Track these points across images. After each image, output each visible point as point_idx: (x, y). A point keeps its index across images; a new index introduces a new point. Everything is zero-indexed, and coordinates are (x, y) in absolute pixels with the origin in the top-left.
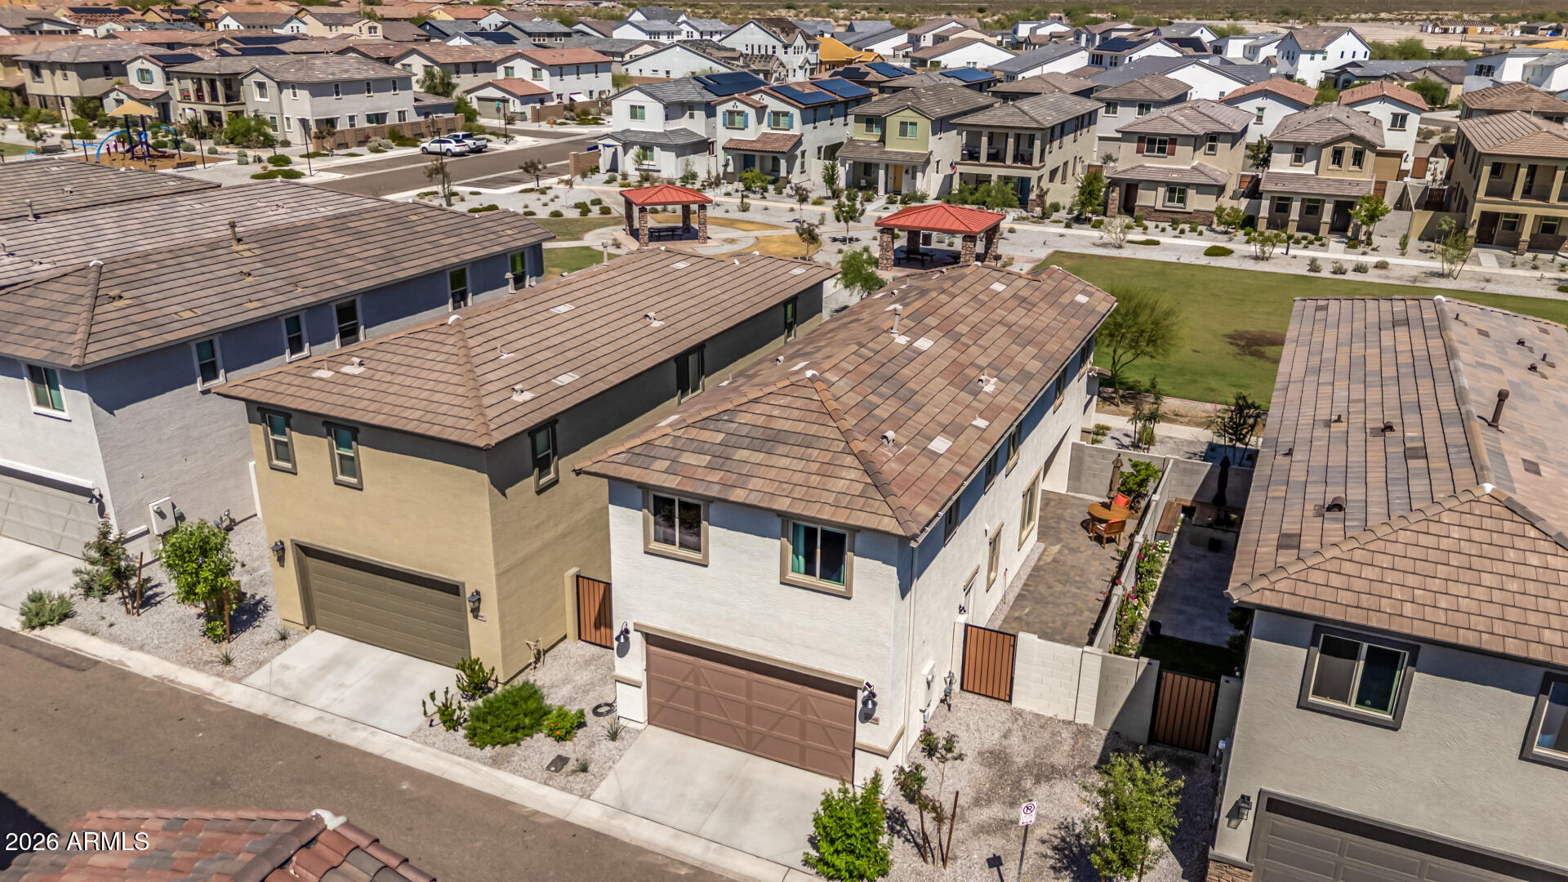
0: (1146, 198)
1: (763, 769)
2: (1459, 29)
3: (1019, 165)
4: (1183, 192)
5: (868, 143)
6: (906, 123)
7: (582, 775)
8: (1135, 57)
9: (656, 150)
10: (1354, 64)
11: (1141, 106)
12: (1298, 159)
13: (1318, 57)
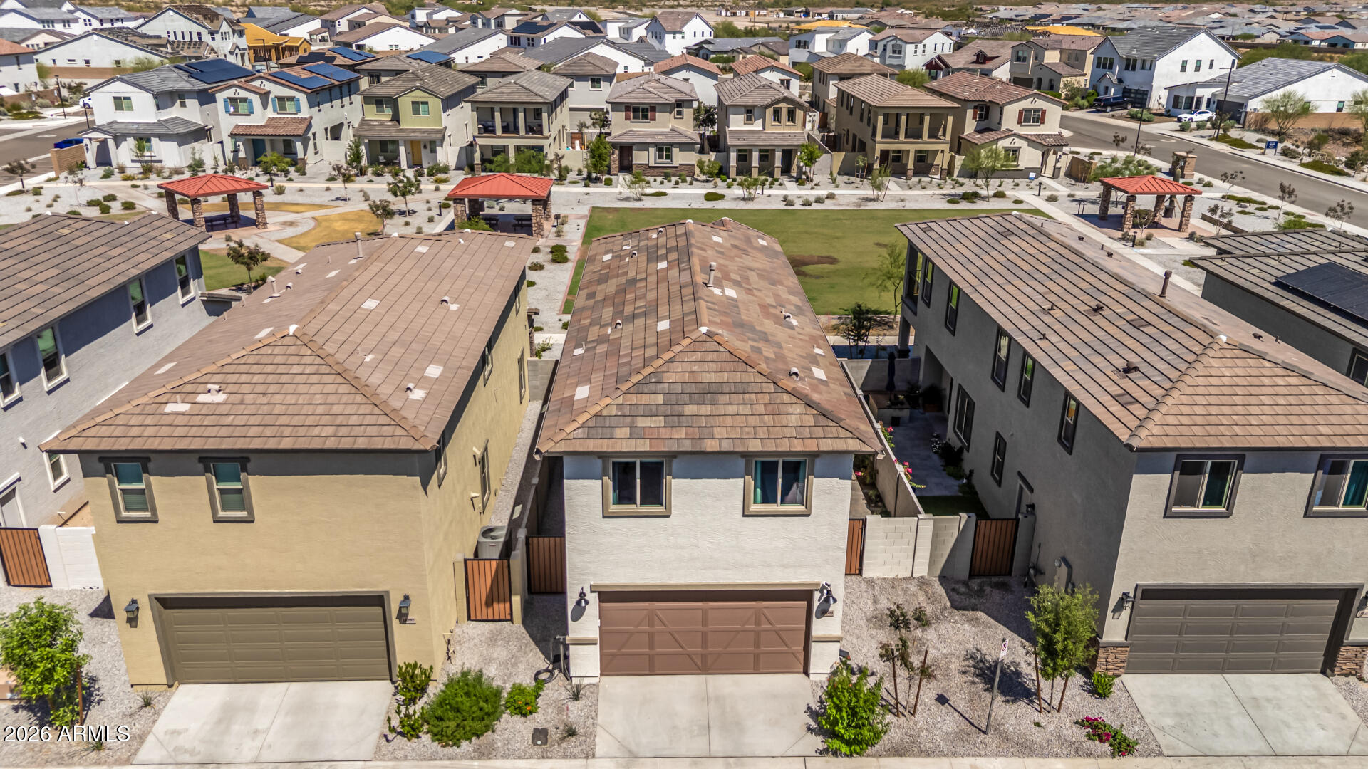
0: (640, 158)
1: (725, 684)
2: (744, 13)
3: (531, 135)
4: (669, 150)
5: (382, 123)
6: (417, 103)
7: (573, 739)
8: (550, 38)
9: (154, 141)
10: (707, 42)
11: (593, 80)
12: (749, 119)
13: (678, 36)
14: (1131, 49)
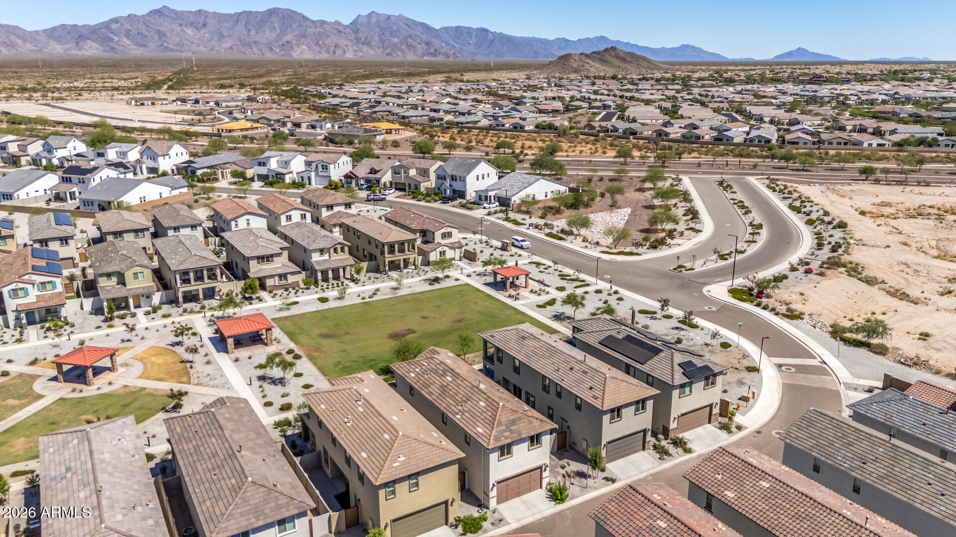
1: (525, 497)
3: (210, 281)
4: (285, 276)
6: (137, 273)
7: (501, 522)
10: (191, 162)
14: (453, 170)
